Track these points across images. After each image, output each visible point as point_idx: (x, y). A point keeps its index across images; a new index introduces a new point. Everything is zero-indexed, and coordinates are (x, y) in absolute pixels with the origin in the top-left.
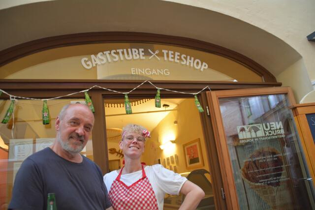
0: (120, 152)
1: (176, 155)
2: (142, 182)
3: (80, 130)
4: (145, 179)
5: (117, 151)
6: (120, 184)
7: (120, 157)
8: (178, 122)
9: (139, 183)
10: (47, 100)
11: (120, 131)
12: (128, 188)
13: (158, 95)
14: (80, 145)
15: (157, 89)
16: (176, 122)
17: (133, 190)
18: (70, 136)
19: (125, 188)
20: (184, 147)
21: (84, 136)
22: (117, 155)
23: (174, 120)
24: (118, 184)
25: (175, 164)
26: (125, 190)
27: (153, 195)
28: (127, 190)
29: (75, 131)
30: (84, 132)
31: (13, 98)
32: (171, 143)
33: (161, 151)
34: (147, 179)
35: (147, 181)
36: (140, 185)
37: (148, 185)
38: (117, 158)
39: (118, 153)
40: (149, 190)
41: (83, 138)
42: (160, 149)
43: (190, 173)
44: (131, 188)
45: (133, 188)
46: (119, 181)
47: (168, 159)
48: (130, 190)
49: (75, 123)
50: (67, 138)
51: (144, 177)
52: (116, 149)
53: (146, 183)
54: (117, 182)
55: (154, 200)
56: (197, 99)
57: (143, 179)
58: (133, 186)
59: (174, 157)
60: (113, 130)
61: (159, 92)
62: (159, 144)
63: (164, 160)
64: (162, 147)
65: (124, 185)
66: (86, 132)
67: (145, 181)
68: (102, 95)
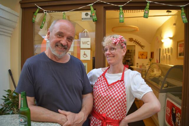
0: (136, 41)
1: (171, 48)
2: (119, 84)
3: (64, 41)
4: (122, 82)
5: (134, 40)
6: (104, 80)
7: (135, 44)
8: (177, 24)
9: (117, 83)
10: (66, 12)
11: (135, 27)
12: (108, 85)
13: (148, 7)
14: (64, 52)
15: (147, 2)
16: (175, 24)
17: (111, 88)
18: (56, 44)
19: (106, 84)
20: (178, 43)
21: (67, 45)
22: (134, 43)
23: (174, 23)
24: (103, 79)
25: (170, 54)
26: (106, 86)
27: (125, 96)
28: (107, 86)
29: (60, 41)
30: (67, 43)
31: (45, 12)
32: (169, 39)
33: (162, 43)
34: (124, 82)
35: (123, 84)
36: (117, 85)
37: (123, 88)
38: (134, 44)
39: (135, 41)
40: (122, 92)
41: (66, 47)
42: (162, 42)
43: (173, 66)
44: (110, 87)
45: (111, 87)
46: (104, 77)
47: (166, 49)
48: (109, 88)
49: (60, 35)
50: (54, 45)
51: (122, 80)
52: (134, 39)
53: (122, 86)
54: (102, 77)
55: (124, 100)
56: (183, 11)
57: (121, 81)
58: (112, 85)
59: (170, 49)
60: (131, 27)
61: (148, 4)
62: (162, 38)
63: (163, 49)
64: (163, 41)
65: (106, 81)
66: (68, 42)
67: (122, 84)
68: (104, 7)
